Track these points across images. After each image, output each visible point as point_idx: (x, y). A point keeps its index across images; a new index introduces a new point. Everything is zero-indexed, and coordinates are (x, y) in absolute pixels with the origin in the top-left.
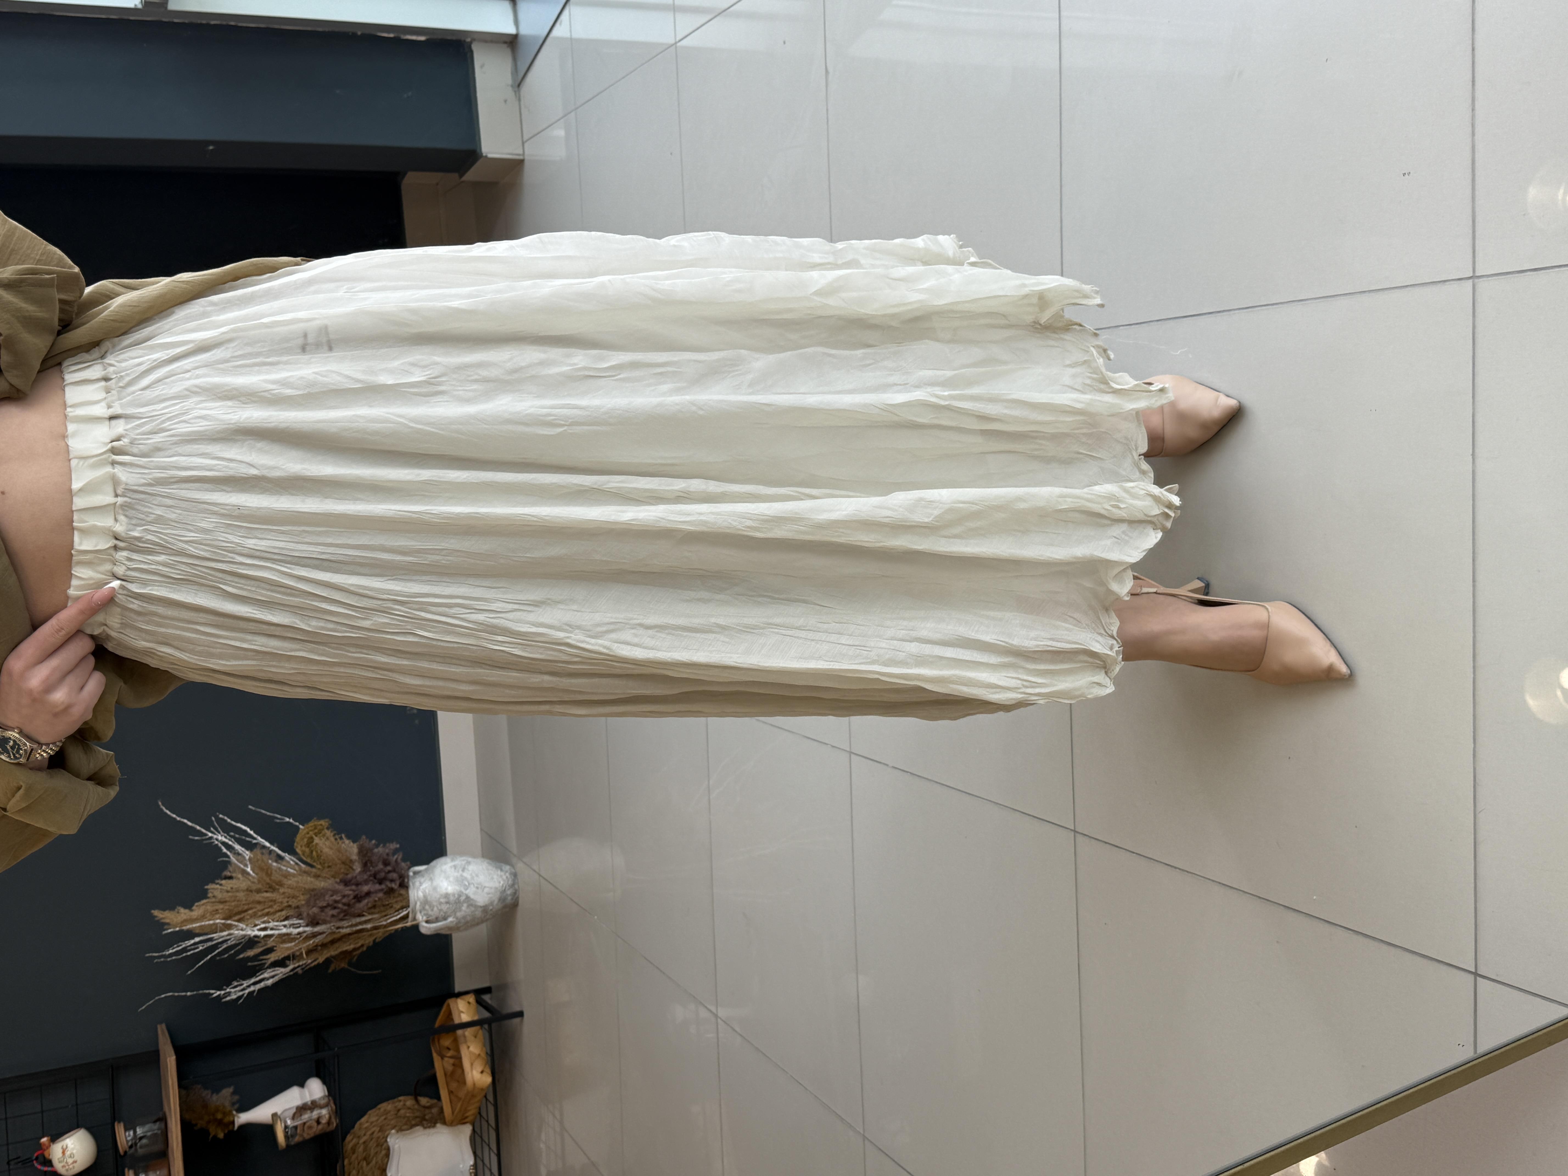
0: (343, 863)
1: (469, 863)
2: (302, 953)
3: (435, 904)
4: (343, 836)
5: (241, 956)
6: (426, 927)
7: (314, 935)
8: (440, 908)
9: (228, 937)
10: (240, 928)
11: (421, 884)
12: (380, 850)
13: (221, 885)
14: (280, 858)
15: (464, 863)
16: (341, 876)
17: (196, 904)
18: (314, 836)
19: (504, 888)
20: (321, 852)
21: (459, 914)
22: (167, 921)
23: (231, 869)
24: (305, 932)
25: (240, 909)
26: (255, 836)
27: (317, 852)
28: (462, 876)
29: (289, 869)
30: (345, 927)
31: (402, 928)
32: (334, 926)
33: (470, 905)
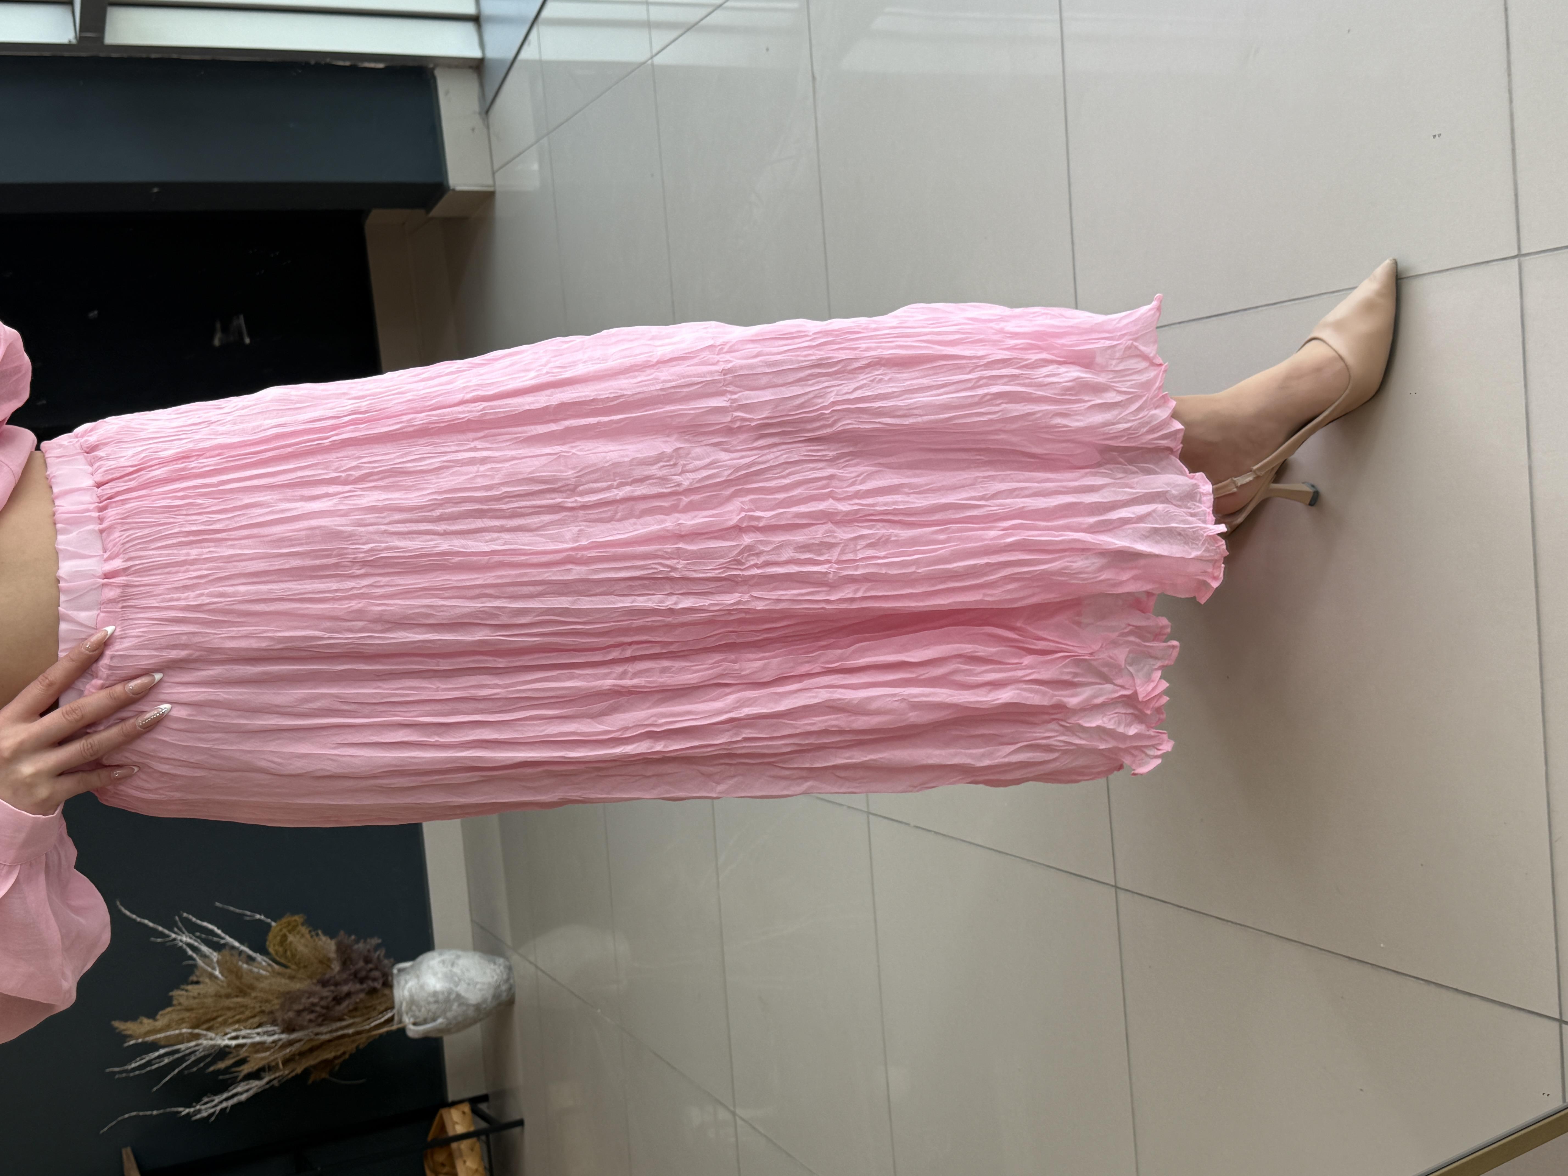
0: (321, 962)
1: (458, 957)
2: (277, 1064)
3: (422, 1003)
4: (320, 932)
5: (211, 1069)
6: (413, 1031)
7: (290, 1043)
8: (428, 1008)
9: (196, 1048)
10: (209, 1037)
11: (406, 982)
12: (361, 946)
13: (187, 991)
14: (251, 959)
15: (453, 957)
16: (318, 977)
17: (161, 1013)
18: (288, 934)
19: (498, 983)
20: (296, 950)
21: (449, 1015)
22: (129, 1032)
23: (197, 973)
24: (280, 1040)
25: (209, 1016)
26: (223, 935)
27: (291, 951)
28: (451, 971)
29: (262, 972)
30: (325, 1033)
31: (387, 1032)
32: (312, 1032)
33: (460, 1005)
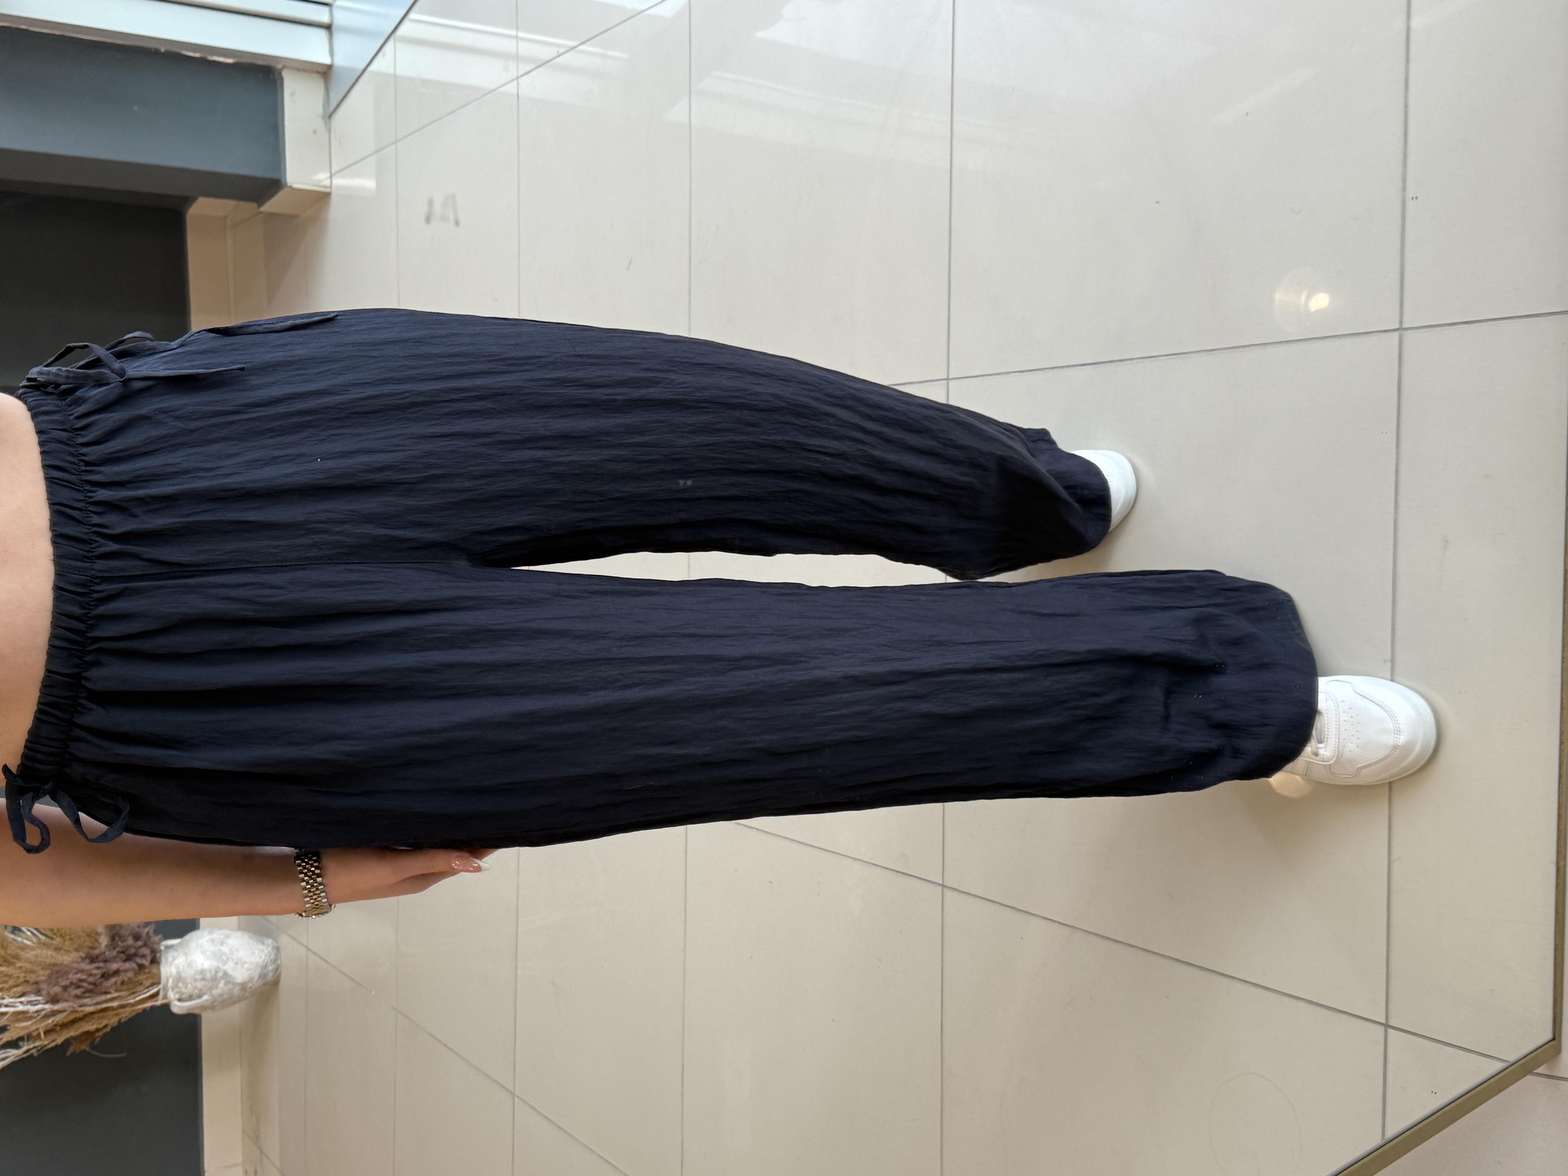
0: (89, 935)
1: (228, 936)
2: (39, 1034)
3: (189, 980)
6: (179, 1007)
7: (53, 1014)
8: (194, 985)
11: (174, 959)
16: (86, 950)
19: (265, 964)
21: (216, 992)
24: (43, 1010)
28: (220, 950)
30: (89, 1005)
31: (152, 1007)
32: (77, 1004)
33: (228, 982)
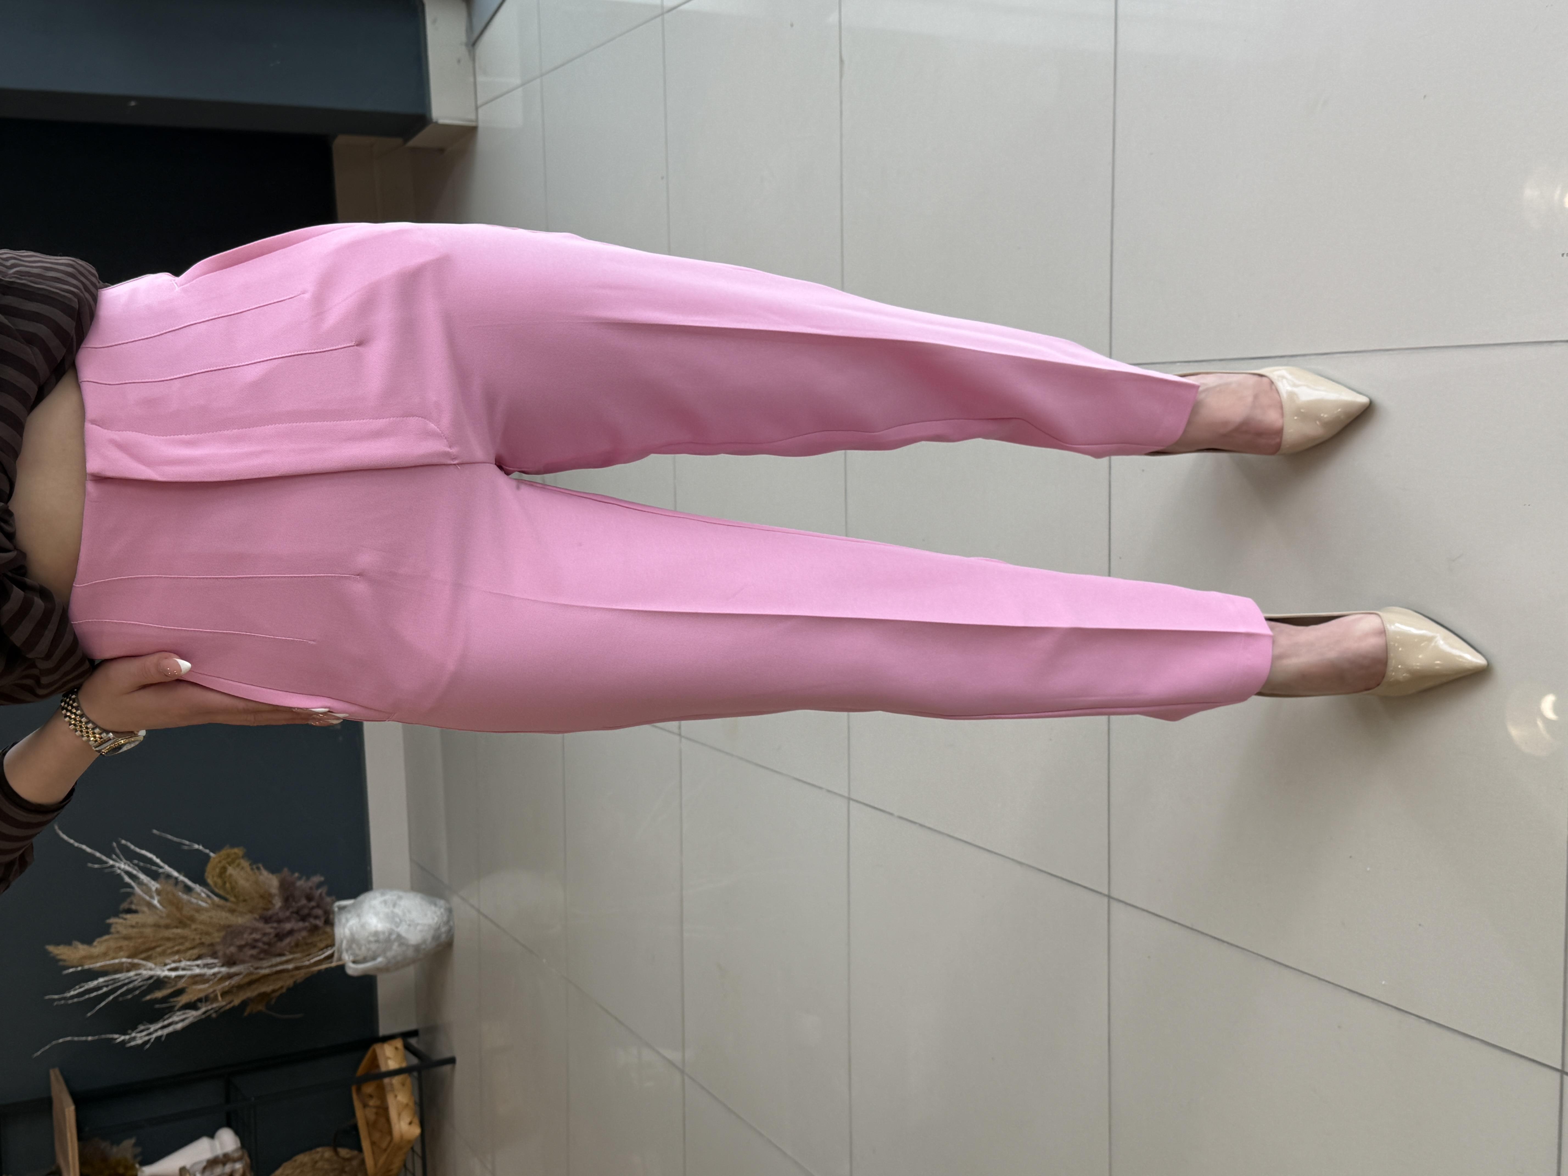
0: (262, 897)
1: (399, 898)
2: (216, 996)
3: (363, 942)
4: (260, 865)
5: (148, 998)
6: (354, 969)
7: (230, 976)
8: (368, 948)
9: (135, 978)
10: (148, 967)
11: (347, 920)
12: (303, 883)
13: (125, 919)
14: (189, 890)
15: (394, 897)
17: (98, 939)
18: (228, 866)
19: (438, 925)
20: (236, 883)
21: (390, 954)
22: (65, 958)
23: (135, 901)
24: (219, 973)
25: (147, 947)
26: (161, 864)
27: (231, 883)
29: (199, 902)
30: (265, 967)
31: (326, 969)
32: (252, 966)
33: (401, 944)
